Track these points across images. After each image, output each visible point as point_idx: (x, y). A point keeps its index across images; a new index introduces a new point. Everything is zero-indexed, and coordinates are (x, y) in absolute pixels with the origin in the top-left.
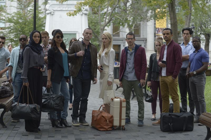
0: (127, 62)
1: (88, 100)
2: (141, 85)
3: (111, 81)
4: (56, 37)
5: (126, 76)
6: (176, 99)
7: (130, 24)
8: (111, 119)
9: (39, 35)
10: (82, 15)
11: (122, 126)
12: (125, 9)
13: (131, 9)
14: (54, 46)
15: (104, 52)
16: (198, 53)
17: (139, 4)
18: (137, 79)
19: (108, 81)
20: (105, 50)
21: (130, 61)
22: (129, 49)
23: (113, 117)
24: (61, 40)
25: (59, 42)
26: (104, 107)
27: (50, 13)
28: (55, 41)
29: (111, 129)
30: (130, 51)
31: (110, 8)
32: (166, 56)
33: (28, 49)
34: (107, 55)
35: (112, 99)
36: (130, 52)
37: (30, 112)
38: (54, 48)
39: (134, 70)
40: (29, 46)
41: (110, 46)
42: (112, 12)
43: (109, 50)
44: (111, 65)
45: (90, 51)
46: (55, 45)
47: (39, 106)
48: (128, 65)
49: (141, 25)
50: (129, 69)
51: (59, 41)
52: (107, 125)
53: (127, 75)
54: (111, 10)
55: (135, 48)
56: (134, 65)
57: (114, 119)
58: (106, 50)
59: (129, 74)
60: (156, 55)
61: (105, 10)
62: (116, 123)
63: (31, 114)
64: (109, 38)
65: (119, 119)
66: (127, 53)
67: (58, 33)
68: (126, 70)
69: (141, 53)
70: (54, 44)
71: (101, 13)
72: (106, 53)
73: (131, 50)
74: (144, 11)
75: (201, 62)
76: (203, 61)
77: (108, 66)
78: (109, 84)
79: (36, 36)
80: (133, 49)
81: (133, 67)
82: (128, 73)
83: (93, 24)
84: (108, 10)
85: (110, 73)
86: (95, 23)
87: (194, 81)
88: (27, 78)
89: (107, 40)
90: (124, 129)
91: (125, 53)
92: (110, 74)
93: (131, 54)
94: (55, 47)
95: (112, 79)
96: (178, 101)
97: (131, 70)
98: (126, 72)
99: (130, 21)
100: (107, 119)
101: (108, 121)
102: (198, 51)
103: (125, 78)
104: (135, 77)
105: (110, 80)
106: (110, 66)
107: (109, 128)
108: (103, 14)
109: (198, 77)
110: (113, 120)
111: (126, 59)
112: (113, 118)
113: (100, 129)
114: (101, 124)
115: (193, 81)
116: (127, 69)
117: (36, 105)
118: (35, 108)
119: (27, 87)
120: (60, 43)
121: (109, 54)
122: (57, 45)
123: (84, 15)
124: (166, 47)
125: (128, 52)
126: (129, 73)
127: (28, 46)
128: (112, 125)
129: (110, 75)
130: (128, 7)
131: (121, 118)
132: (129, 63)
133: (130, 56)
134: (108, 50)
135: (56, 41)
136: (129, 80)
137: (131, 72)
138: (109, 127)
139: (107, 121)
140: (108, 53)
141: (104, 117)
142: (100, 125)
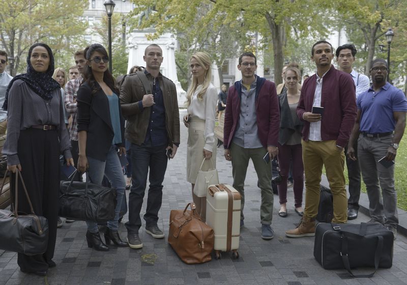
0: (241, 111)
1: (163, 186)
2: (269, 157)
3: (211, 151)
4: (92, 59)
5: (241, 139)
6: (342, 190)
7: (219, 60)
8: (209, 237)
9: (46, 52)
10: (168, 49)
11: (233, 250)
12: (214, 45)
13: (220, 45)
14: (88, 79)
15: (197, 92)
16: (380, 92)
17: (229, 39)
18: (261, 146)
19: (204, 152)
20: (198, 87)
21: (248, 109)
22: (245, 85)
23: (213, 232)
24: (104, 65)
25: (100, 70)
26: (195, 208)
27: (134, 47)
28: (90, 69)
29: (210, 259)
30: (246, 89)
31: (198, 44)
32: (320, 98)
33: (20, 86)
34: (202, 98)
35: (212, 192)
36: (247, 91)
37: (18, 239)
38: (89, 84)
39: (256, 127)
40: (23, 79)
41: (207, 80)
42: (201, 48)
43: (207, 88)
44: (208, 118)
45: (162, 88)
46: (93, 78)
47: (45, 219)
48: (243, 117)
49: (230, 61)
50: (246, 125)
51: (99, 67)
52: (202, 251)
53: (241, 137)
54: (199, 46)
55: (257, 83)
56: (255, 118)
57: (216, 236)
58: (200, 88)
59: (245, 135)
60: (286, 97)
61: (193, 47)
62: (220, 244)
63: (19, 242)
64: (204, 63)
65: (226, 236)
66: (241, 93)
67: (97, 51)
68: (239, 126)
69: (269, 94)
70: (90, 75)
71: (189, 49)
72: (200, 95)
73: (248, 87)
74: (234, 46)
75: (392, 110)
76: (395, 109)
77: (204, 121)
78: (206, 156)
79: (37, 53)
80: (252, 86)
81: (253, 122)
82: (242, 132)
83: (181, 61)
84: (196, 46)
85: (208, 134)
86: (182, 59)
87: (372, 149)
88: (16, 153)
89: (200, 67)
90: (238, 257)
91: (237, 93)
92: (207, 136)
93: (249, 96)
94: (92, 81)
95: (212, 147)
96: (345, 192)
97: (250, 126)
98: (239, 132)
99: (219, 57)
100: (201, 238)
101: (203, 243)
102: (383, 89)
103: (237, 143)
104: (258, 142)
105: (208, 148)
106: (206, 120)
107: (205, 257)
108: (191, 50)
109: (382, 141)
110: (214, 237)
111: (240, 105)
112: (214, 234)
113: (185, 260)
114: (188, 250)
115: (370, 147)
116: (242, 126)
117: (33, 221)
118: (30, 229)
119: (15, 173)
120: (101, 73)
121: (205, 95)
122: (96, 76)
123: (170, 49)
124: (320, 81)
125: (243, 91)
126: (246, 133)
127: (20, 78)
128: (211, 249)
129: (209, 138)
130: (216, 42)
131: (231, 233)
132: (245, 113)
133: (247, 99)
134: (205, 88)
135: (93, 68)
136: (246, 147)
137: (250, 132)
138: (205, 254)
139: (200, 242)
140: (204, 93)
141: (196, 234)
142: (186, 251)
